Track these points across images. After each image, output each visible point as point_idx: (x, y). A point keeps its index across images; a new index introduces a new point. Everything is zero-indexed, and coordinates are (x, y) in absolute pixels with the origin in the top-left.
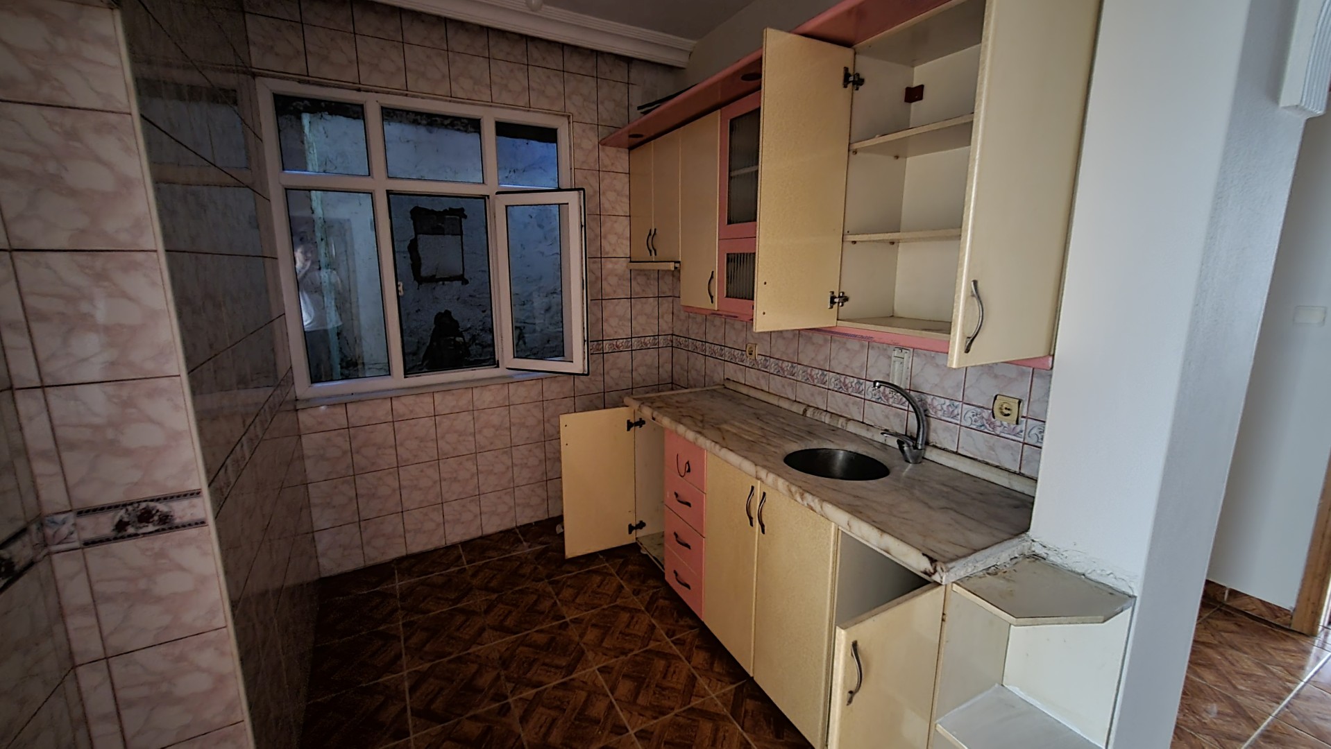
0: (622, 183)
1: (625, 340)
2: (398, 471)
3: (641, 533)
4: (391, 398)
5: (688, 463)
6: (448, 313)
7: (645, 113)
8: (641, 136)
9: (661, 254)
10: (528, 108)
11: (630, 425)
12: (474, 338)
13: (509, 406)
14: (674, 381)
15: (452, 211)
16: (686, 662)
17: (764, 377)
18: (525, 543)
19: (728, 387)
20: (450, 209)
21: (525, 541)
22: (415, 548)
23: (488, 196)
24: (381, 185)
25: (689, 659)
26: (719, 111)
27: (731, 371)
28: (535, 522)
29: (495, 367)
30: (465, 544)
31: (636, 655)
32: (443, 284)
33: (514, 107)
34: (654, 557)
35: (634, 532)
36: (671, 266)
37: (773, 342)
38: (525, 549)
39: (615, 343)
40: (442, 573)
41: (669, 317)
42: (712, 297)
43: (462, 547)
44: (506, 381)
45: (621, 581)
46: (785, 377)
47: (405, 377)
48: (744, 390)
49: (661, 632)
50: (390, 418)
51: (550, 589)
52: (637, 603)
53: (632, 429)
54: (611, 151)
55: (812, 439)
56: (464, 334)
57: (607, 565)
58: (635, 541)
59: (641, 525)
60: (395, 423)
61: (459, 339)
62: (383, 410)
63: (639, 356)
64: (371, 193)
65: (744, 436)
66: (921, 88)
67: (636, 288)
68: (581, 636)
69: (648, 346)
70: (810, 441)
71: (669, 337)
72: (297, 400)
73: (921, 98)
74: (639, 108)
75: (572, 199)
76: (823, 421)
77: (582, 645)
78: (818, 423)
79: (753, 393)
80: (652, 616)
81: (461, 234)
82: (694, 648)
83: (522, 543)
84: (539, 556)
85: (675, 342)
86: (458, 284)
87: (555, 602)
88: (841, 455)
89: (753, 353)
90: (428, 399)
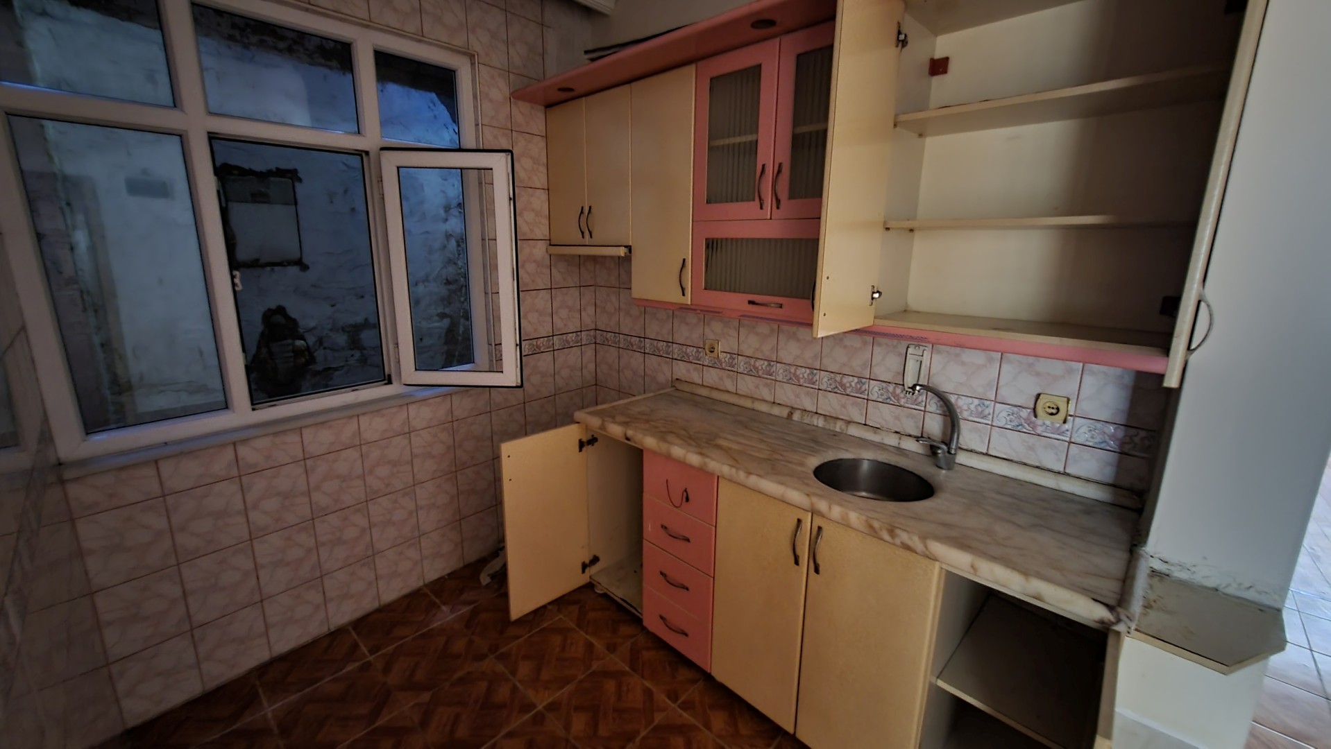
0: (538, 147)
1: (546, 339)
2: (252, 546)
3: (593, 570)
4: (234, 444)
5: (686, 491)
6: (281, 310)
7: (593, 60)
8: (571, 90)
9: (599, 237)
10: (420, 38)
11: (582, 445)
12: (320, 341)
13: (409, 433)
14: (598, 383)
15: (280, 173)
16: (707, 732)
17: (729, 377)
18: (444, 608)
19: (680, 388)
20: (277, 169)
21: (444, 604)
22: (282, 647)
23: (367, 153)
24: (197, 124)
25: (708, 725)
26: (693, 67)
27: (681, 370)
28: (449, 575)
29: (386, 384)
30: (360, 624)
31: (644, 738)
32: (273, 270)
33: (400, 33)
34: (622, 599)
35: (587, 570)
36: (622, 252)
37: (742, 338)
38: (446, 616)
39: (535, 343)
40: (336, 675)
41: (591, 310)
42: (683, 290)
43: (354, 629)
44: (403, 401)
45: (588, 637)
46: (760, 377)
47: (253, 409)
48: (704, 392)
49: (661, 697)
50: (235, 472)
51: (500, 668)
52: (617, 662)
53: (584, 449)
54: (524, 107)
55: (825, 449)
56: (307, 336)
57: (561, 616)
58: (588, 580)
59: (595, 560)
60: (243, 478)
61: (300, 343)
62: (221, 463)
63: (561, 356)
64: (180, 136)
65: (753, 453)
66: (946, 60)
67: (557, 276)
68: (567, 727)
69: (571, 344)
70: (824, 451)
71: (592, 333)
72: (60, 464)
73: (945, 72)
74: (586, 52)
75: (499, 164)
76: (815, 424)
77: (573, 741)
78: (813, 428)
79: (716, 395)
80: (643, 677)
81: (296, 204)
82: (708, 710)
83: (439, 607)
84: (469, 622)
85: (599, 338)
86: (294, 270)
87: (515, 686)
88: (865, 466)
89: (716, 351)
90: (293, 438)
